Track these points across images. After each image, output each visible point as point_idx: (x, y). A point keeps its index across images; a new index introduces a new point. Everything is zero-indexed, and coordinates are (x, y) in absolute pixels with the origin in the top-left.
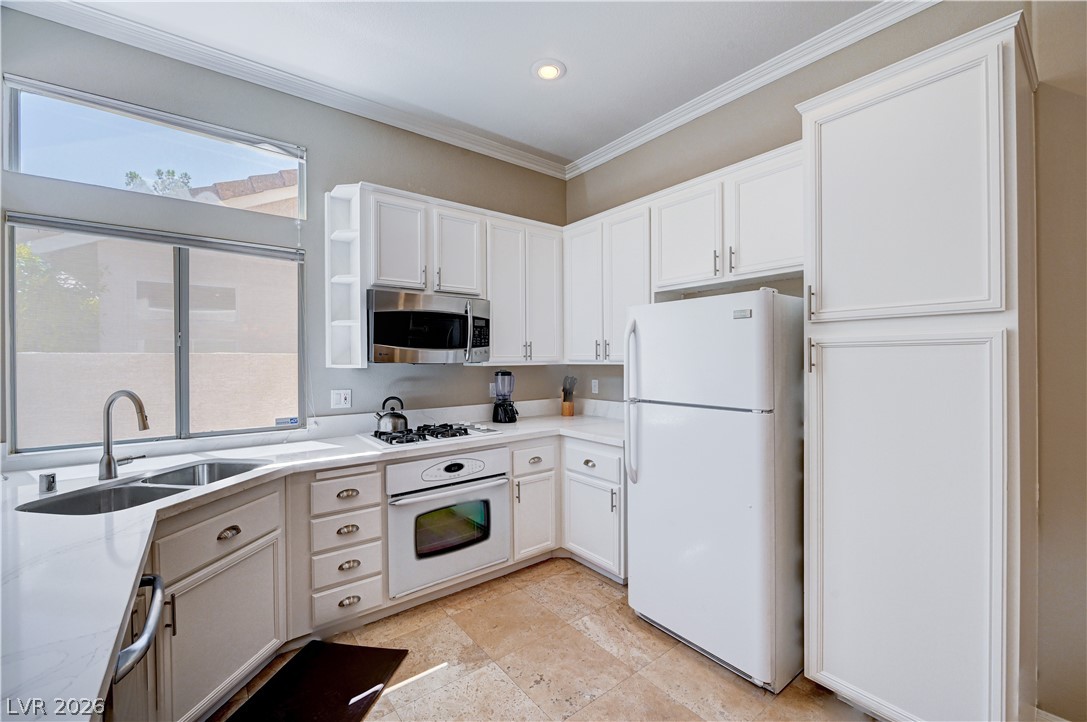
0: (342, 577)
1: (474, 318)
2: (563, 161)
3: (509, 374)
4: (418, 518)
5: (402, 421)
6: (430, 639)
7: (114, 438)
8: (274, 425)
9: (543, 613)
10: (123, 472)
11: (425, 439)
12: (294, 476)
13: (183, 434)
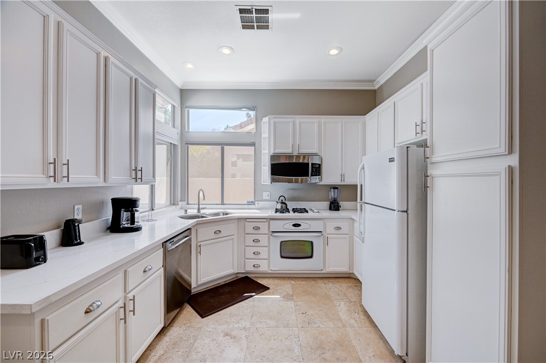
0: (253, 256)
1: (312, 164)
2: (372, 81)
3: (337, 188)
4: (281, 242)
5: (285, 205)
6: (279, 287)
7: (200, 203)
8: (246, 203)
9: (326, 294)
10: (202, 211)
11: (289, 212)
12: (240, 219)
13: (223, 204)
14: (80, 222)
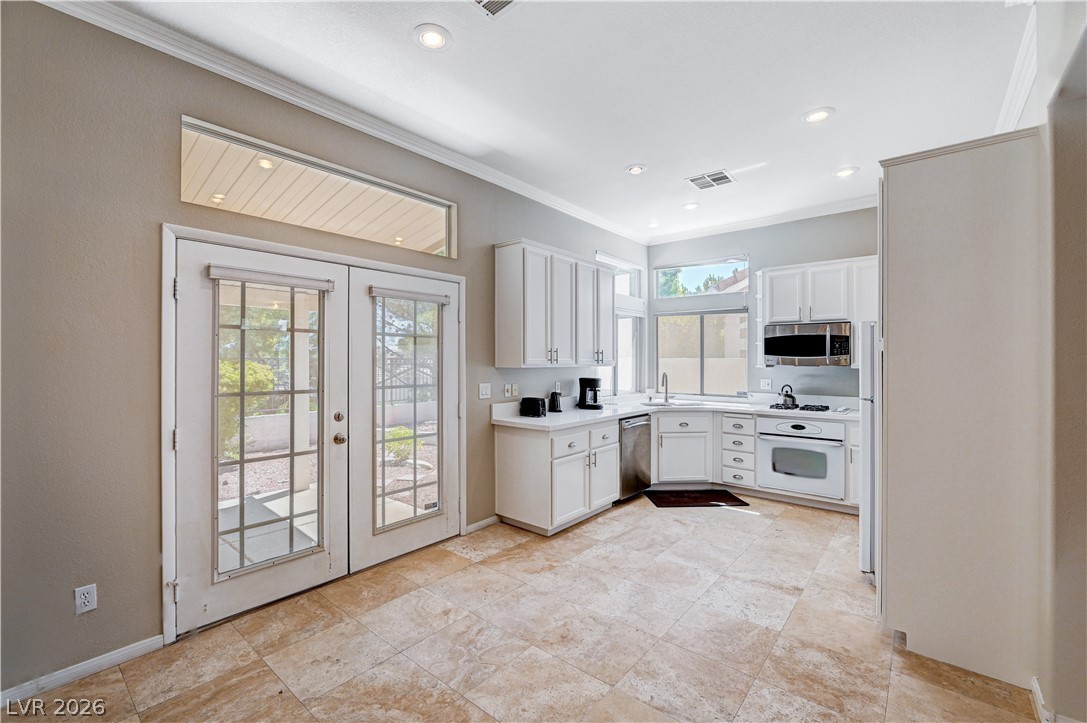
0: (734, 464)
1: (832, 336)
4: (774, 449)
5: (791, 399)
8: (735, 395)
10: (670, 401)
11: (796, 409)
12: (715, 412)
13: (702, 394)
14: (560, 394)
